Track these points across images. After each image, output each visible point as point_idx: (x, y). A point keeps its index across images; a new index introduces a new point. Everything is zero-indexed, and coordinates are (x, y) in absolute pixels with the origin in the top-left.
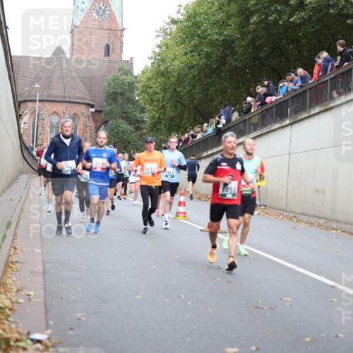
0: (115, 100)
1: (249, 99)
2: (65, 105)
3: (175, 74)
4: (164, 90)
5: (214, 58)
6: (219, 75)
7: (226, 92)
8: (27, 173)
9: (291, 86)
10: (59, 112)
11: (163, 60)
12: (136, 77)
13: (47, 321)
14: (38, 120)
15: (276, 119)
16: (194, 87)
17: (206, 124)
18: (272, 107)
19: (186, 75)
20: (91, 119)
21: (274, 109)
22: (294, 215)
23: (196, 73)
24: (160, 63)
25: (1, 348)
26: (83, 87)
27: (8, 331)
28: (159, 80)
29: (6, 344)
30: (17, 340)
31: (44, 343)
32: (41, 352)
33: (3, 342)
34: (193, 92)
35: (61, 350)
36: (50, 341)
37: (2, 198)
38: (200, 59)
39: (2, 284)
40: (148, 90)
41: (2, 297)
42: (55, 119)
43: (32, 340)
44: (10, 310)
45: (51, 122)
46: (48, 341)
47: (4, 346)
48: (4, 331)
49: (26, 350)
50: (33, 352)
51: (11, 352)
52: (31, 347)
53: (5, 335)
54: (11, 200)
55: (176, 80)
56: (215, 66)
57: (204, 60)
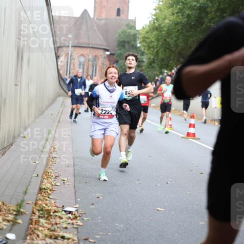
0: (123, 46)
2: (88, 50)
3: (165, 29)
4: (158, 40)
5: (193, 18)
6: (196, 30)
8: (62, 96)
10: (84, 54)
11: (157, 19)
12: (138, 31)
13: (76, 199)
14: (71, 59)
16: (178, 39)
19: (173, 29)
20: (107, 59)
23: (180, 28)
24: (155, 21)
25: (44, 217)
26: (102, 37)
27: (49, 205)
28: (154, 33)
29: (47, 214)
30: (55, 212)
31: (74, 214)
32: (72, 220)
33: (46, 213)
34: (178, 42)
35: (85, 219)
36: (78, 212)
37: (45, 113)
38: (183, 19)
39: (45, 173)
40: (147, 40)
41: (45, 181)
42: (82, 59)
43: (65, 211)
44: (50, 190)
45: (79, 61)
46: (76, 212)
47: (46, 216)
48: (46, 205)
49: (61, 218)
50: (66, 220)
51: (51, 220)
52: (65, 216)
53: (47, 208)
54: (52, 115)
55: (167, 33)
56: (193, 23)
57: (186, 19)
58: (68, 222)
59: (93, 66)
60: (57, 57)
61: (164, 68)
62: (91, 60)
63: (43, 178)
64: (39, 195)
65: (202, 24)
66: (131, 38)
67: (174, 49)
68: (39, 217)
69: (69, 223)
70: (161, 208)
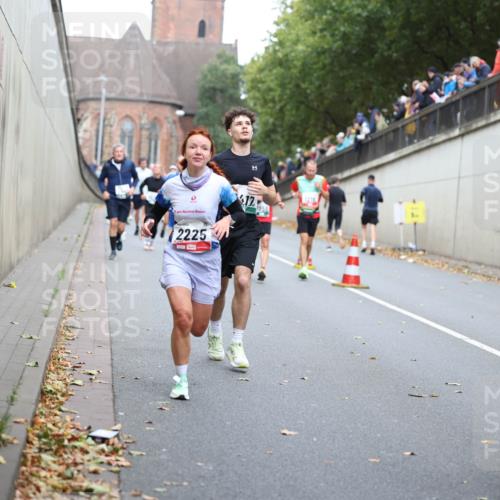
0: (212, 99)
1: (403, 99)
2: (141, 106)
3: (298, 63)
4: (282, 86)
5: (353, 40)
6: (360, 65)
7: (371, 89)
8: (87, 201)
9: (462, 81)
10: (131, 115)
11: (281, 43)
12: (241, 67)
13: (115, 412)
14: (104, 126)
15: (440, 129)
16: (324, 82)
17: (341, 134)
18: (435, 111)
19: (315, 63)
20: (178, 125)
21: (438, 114)
22: (465, 264)
23: (327, 61)
24: (277, 48)
25: (51, 450)
26: (168, 80)
27: (60, 425)
28: (275, 71)
29: (57, 444)
30: (74, 439)
31: (111, 442)
32: (107, 456)
33: (53, 442)
34: (324, 89)
35: (135, 453)
36: (119, 439)
37: (51, 236)
38: (335, 42)
39: (53, 358)
40: (260, 85)
41: (52, 376)
42: (128, 126)
43: (94, 438)
44: (63, 395)
45: (122, 130)
46: (116, 439)
47: (54, 448)
48: (54, 425)
49: (85, 452)
50: (96, 456)
51: (65, 456)
52: (93, 448)
53: (56, 431)
54: (65, 239)
55: (300, 73)
56: (354, 52)
57: (339, 43)
58: (100, 460)
59: (150, 140)
60: (77, 122)
61: (295, 143)
62: (147, 127)
63: (47, 370)
64: (40, 405)
65: (372, 52)
66: (228, 81)
67: (315, 104)
68: (40, 450)
69: (102, 463)
70: (290, 430)
